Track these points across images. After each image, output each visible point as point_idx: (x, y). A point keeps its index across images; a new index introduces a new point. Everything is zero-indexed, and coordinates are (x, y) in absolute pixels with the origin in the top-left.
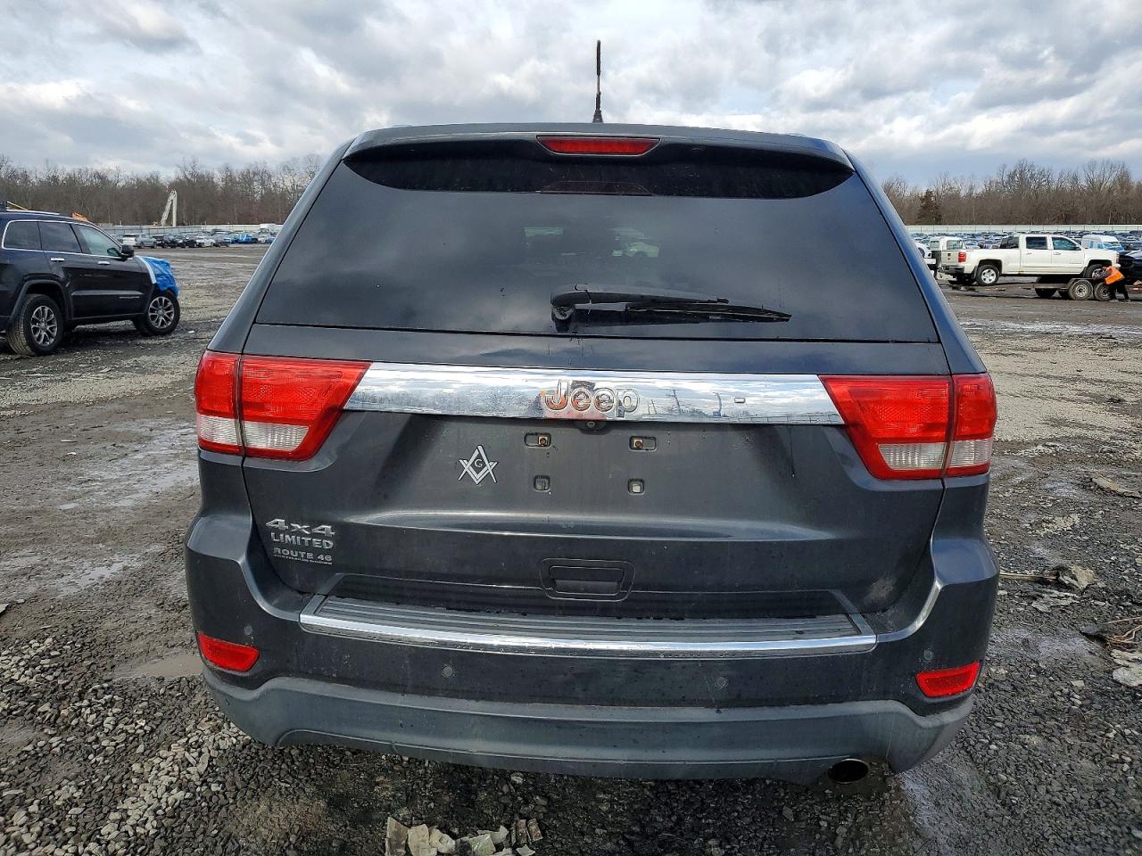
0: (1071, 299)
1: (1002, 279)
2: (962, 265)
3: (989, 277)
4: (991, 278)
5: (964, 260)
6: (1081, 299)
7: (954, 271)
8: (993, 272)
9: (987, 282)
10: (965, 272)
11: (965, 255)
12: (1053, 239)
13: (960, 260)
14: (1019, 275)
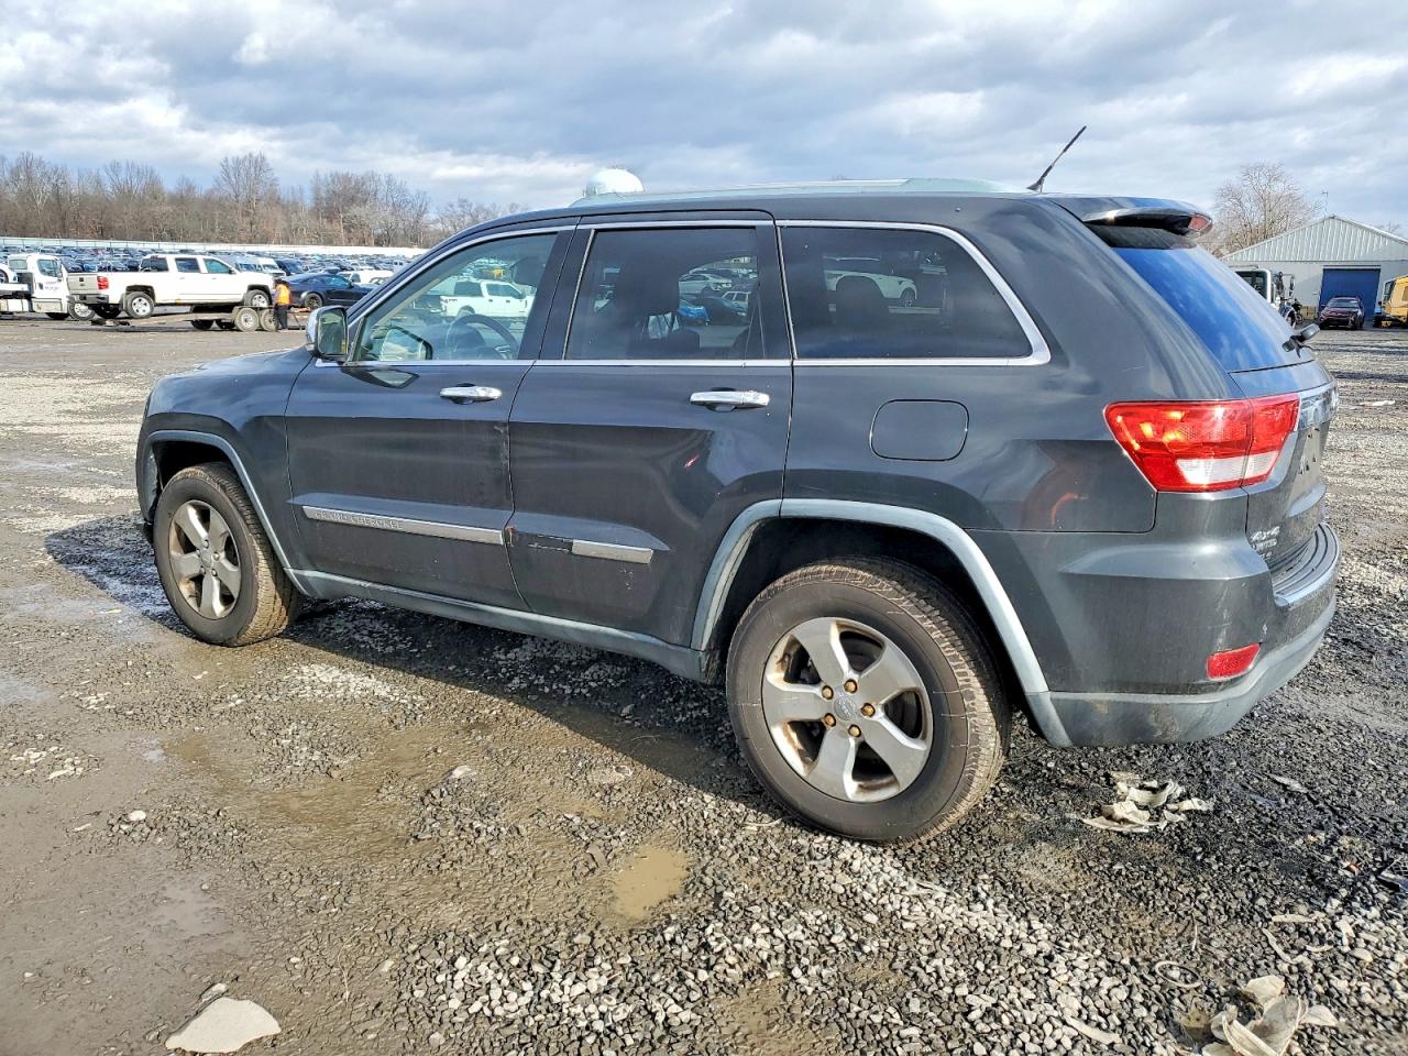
0: (238, 330)
1: (158, 310)
2: (103, 293)
3: (142, 307)
4: (144, 308)
5: (107, 286)
6: (248, 330)
7: (95, 301)
8: (144, 301)
9: (141, 313)
10: (110, 302)
11: (105, 280)
12: (206, 261)
13: (101, 287)
14: (175, 304)
